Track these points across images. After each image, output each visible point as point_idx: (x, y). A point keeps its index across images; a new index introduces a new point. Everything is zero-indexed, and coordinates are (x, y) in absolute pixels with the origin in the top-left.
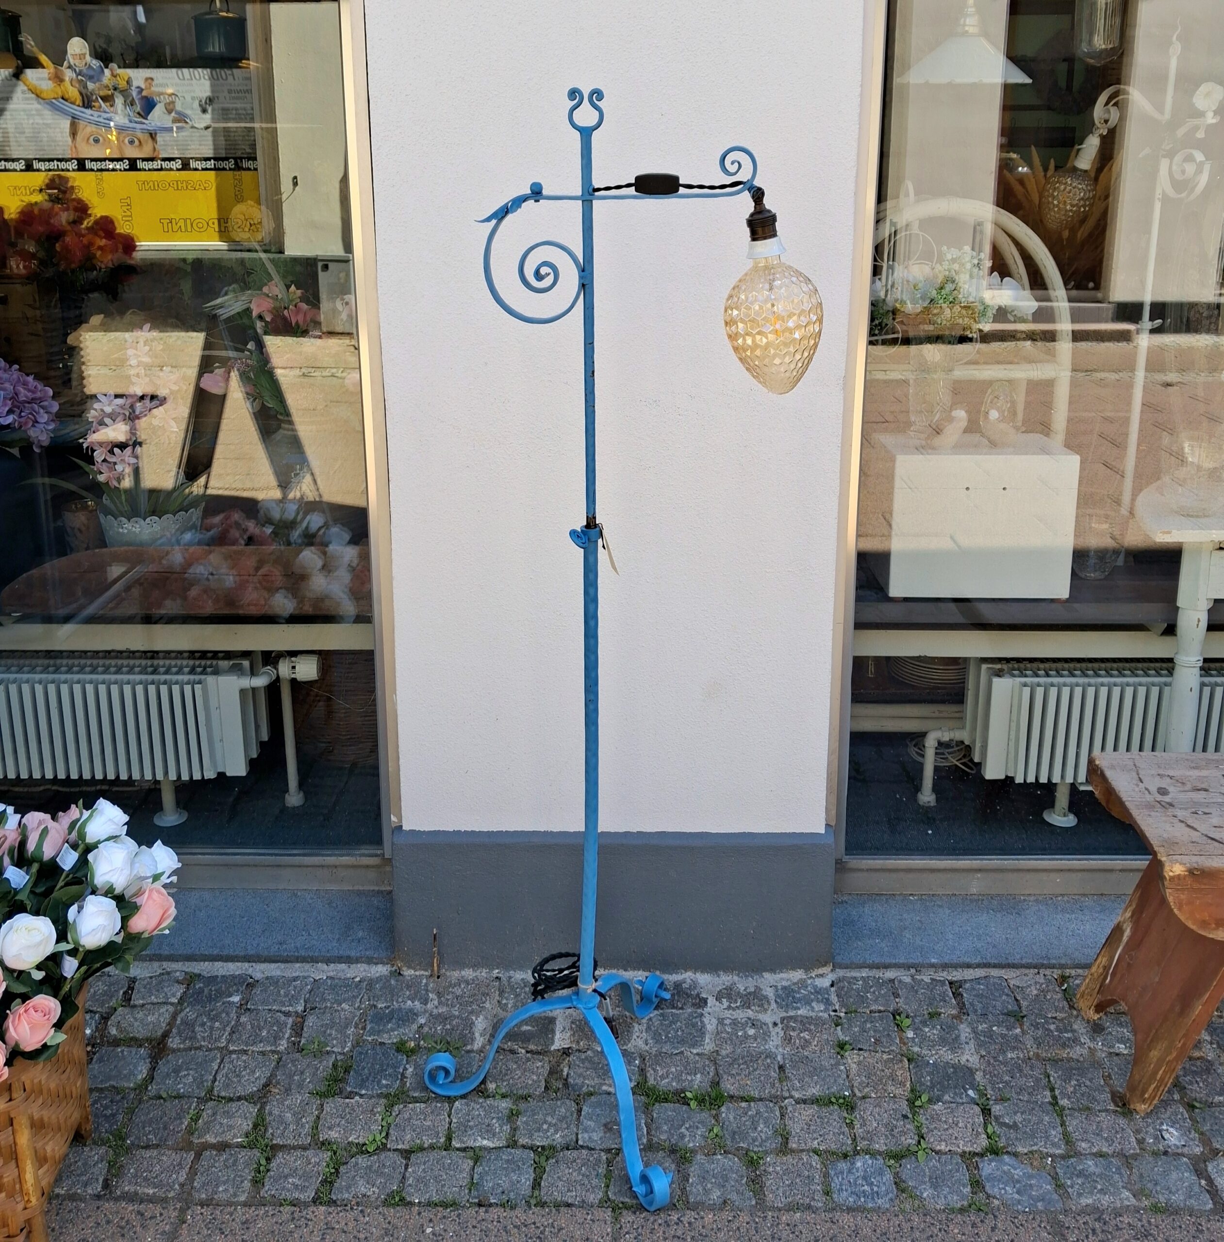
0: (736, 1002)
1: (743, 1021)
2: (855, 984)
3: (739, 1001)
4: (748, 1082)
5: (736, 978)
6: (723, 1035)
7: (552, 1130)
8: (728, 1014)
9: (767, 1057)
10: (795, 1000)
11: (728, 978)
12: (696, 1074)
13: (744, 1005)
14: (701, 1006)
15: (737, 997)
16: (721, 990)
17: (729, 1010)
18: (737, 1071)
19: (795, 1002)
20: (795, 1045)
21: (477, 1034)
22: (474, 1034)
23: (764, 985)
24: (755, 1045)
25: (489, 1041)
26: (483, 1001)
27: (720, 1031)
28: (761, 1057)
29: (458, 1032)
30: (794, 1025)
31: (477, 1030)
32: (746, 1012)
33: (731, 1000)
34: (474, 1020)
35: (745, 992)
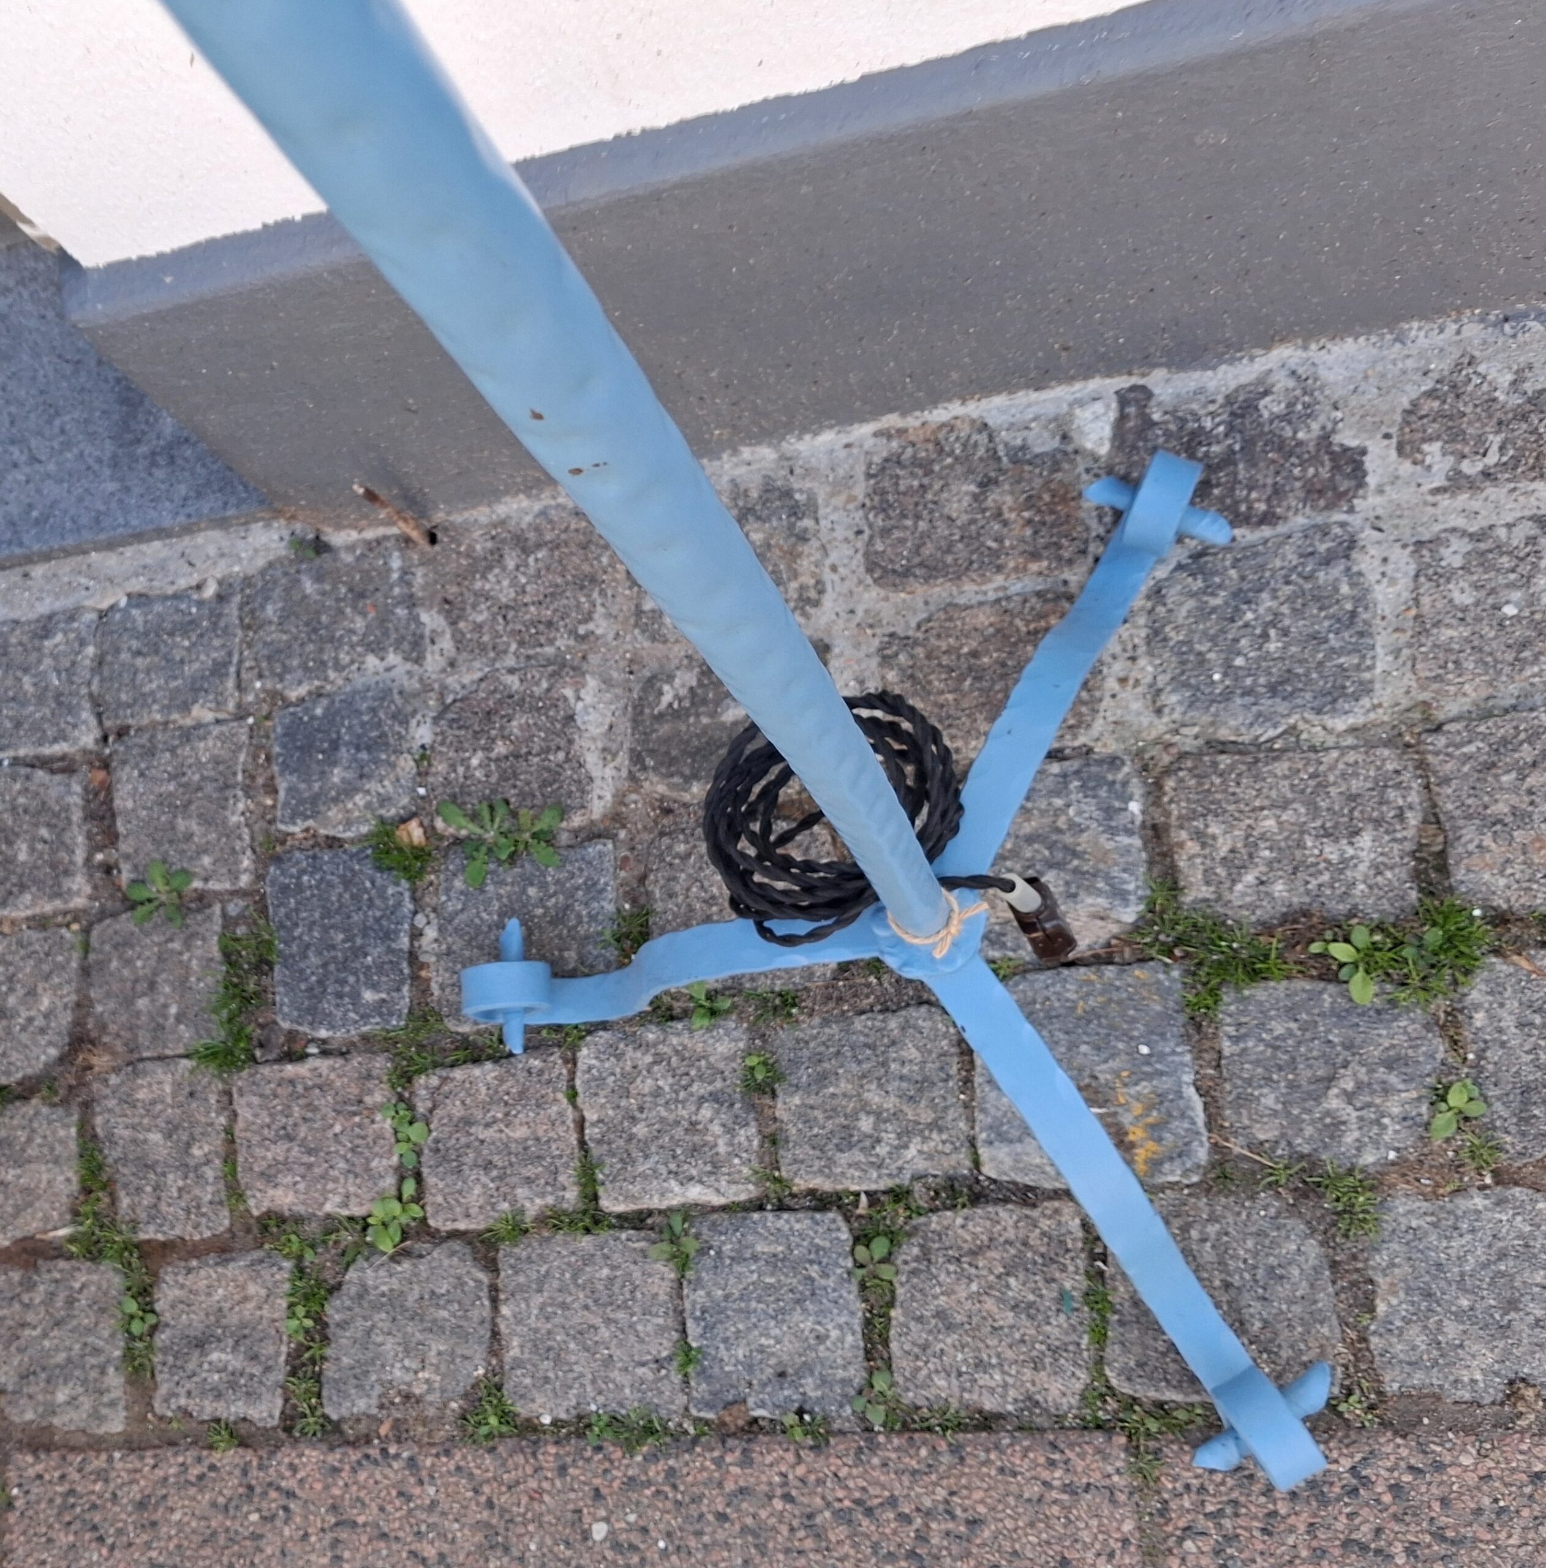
0: (1478, 449)
3: (1495, 440)
5: (1473, 331)
6: (1445, 634)
7: (890, 1137)
8: (1453, 511)
11: (1439, 340)
12: (1357, 833)
13: (1516, 461)
14: (1341, 496)
15: (1485, 425)
16: (1415, 404)
17: (1453, 495)
18: (1515, 800)
21: (590, 760)
22: (582, 765)
25: (633, 778)
26: (584, 610)
27: (1429, 613)
29: (534, 761)
31: (587, 744)
32: (1528, 494)
33: (1463, 447)
34: (571, 702)
35: (1516, 398)
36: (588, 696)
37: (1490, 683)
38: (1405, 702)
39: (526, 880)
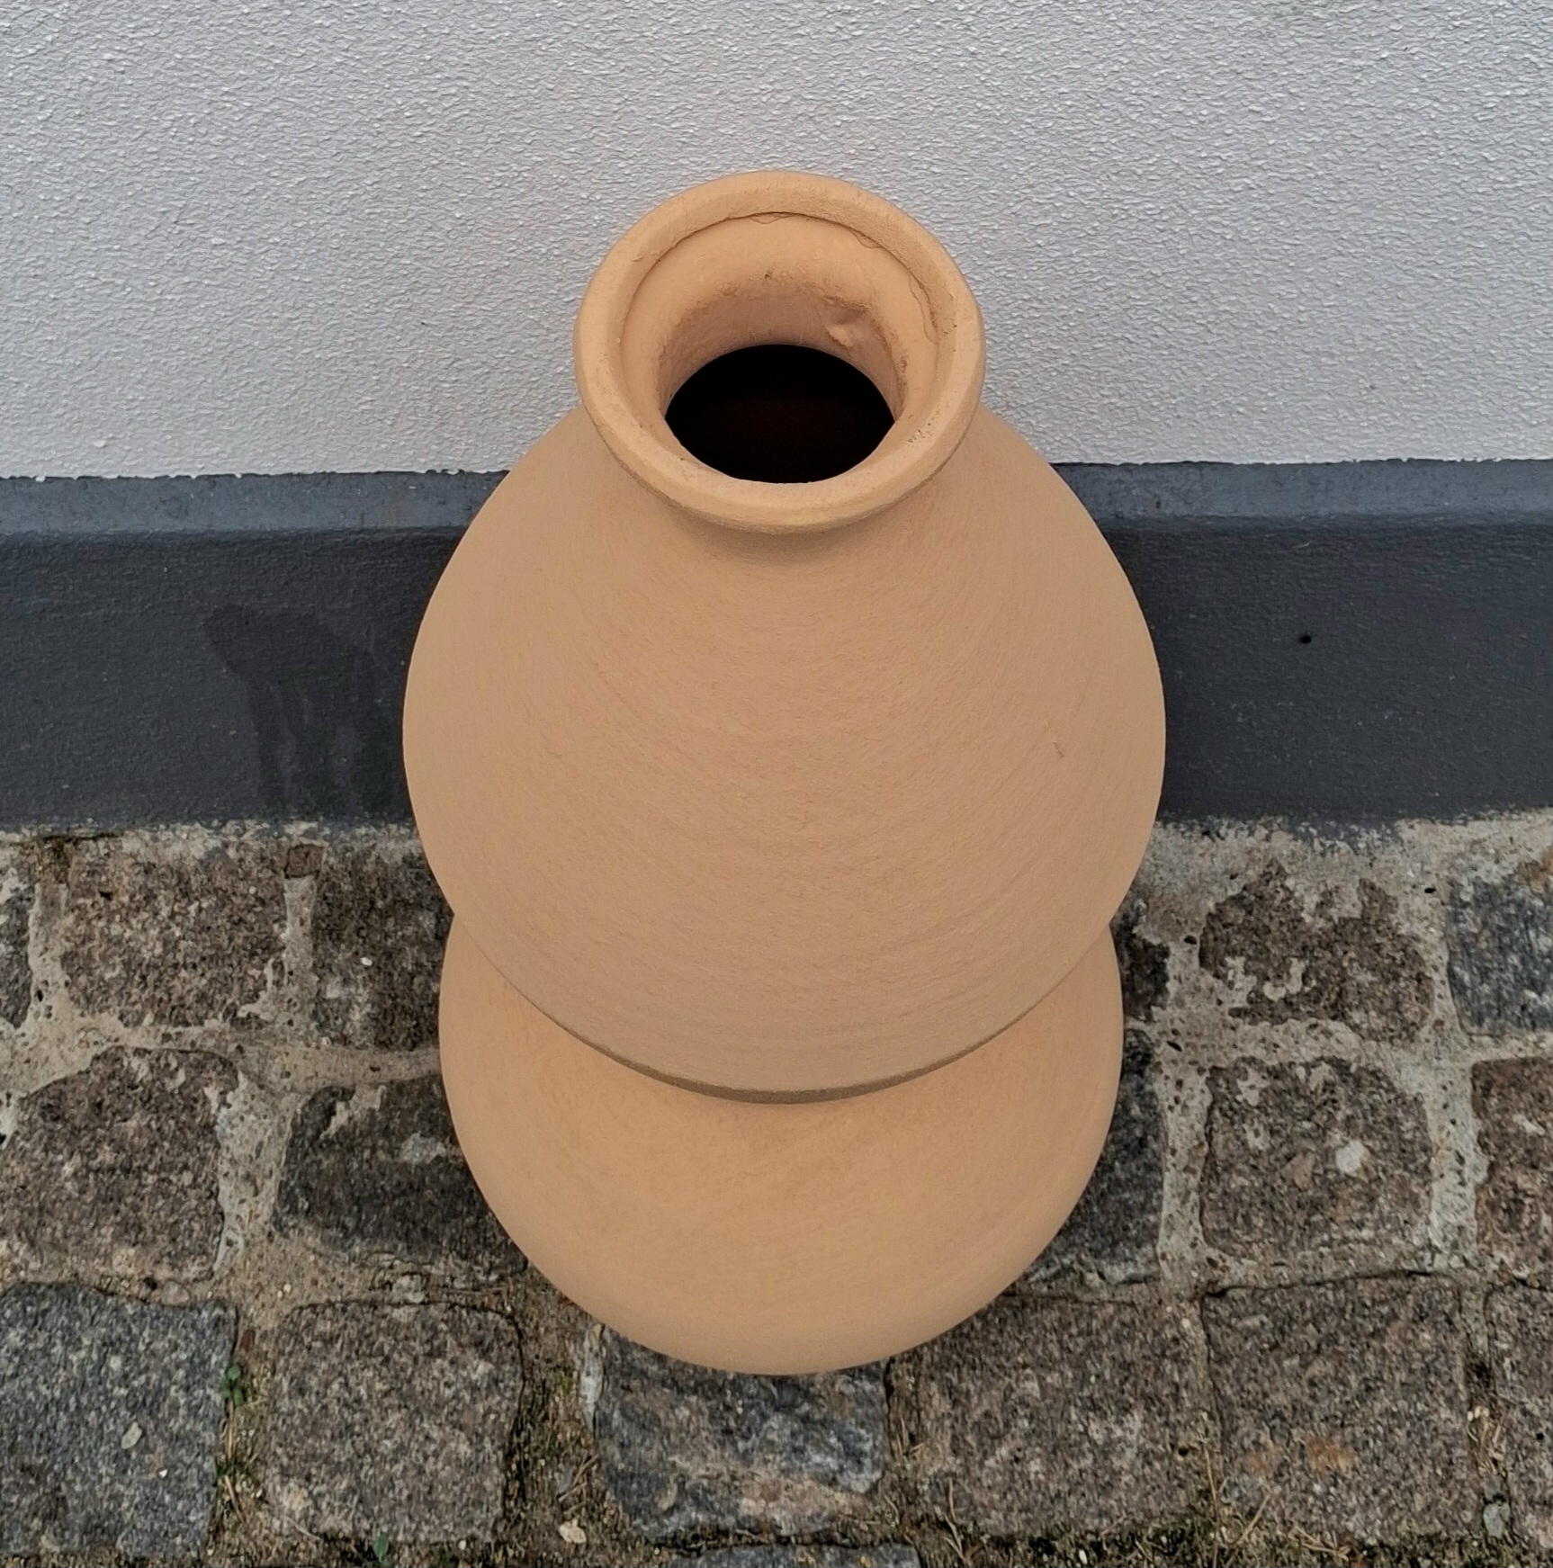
0: (1281, 973)
1: (1315, 1080)
3: (1297, 968)
4: (1343, 1463)
5: (1283, 844)
6: (1237, 1182)
8: (1252, 1039)
9: (1421, 1317)
10: (1532, 972)
11: (1250, 842)
12: (1127, 1409)
13: (1317, 993)
14: (1139, 999)
15: (1289, 947)
16: (1220, 909)
17: (1253, 1022)
18: (1295, 1390)
19: (1533, 985)
20: (1535, 1237)
21: (225, 1188)
22: (214, 1195)
23: (1401, 883)
24: (1366, 1234)
25: (278, 1223)
26: (250, 984)
27: (1221, 1154)
28: (1395, 1316)
29: (151, 1179)
30: (1531, 1128)
31: (224, 1167)
32: (1328, 1033)
33: (1266, 967)
34: (215, 1105)
35: (1321, 923)
36: (237, 1100)
37: (1278, 1247)
38: (1190, 1257)
39: (109, 1345)
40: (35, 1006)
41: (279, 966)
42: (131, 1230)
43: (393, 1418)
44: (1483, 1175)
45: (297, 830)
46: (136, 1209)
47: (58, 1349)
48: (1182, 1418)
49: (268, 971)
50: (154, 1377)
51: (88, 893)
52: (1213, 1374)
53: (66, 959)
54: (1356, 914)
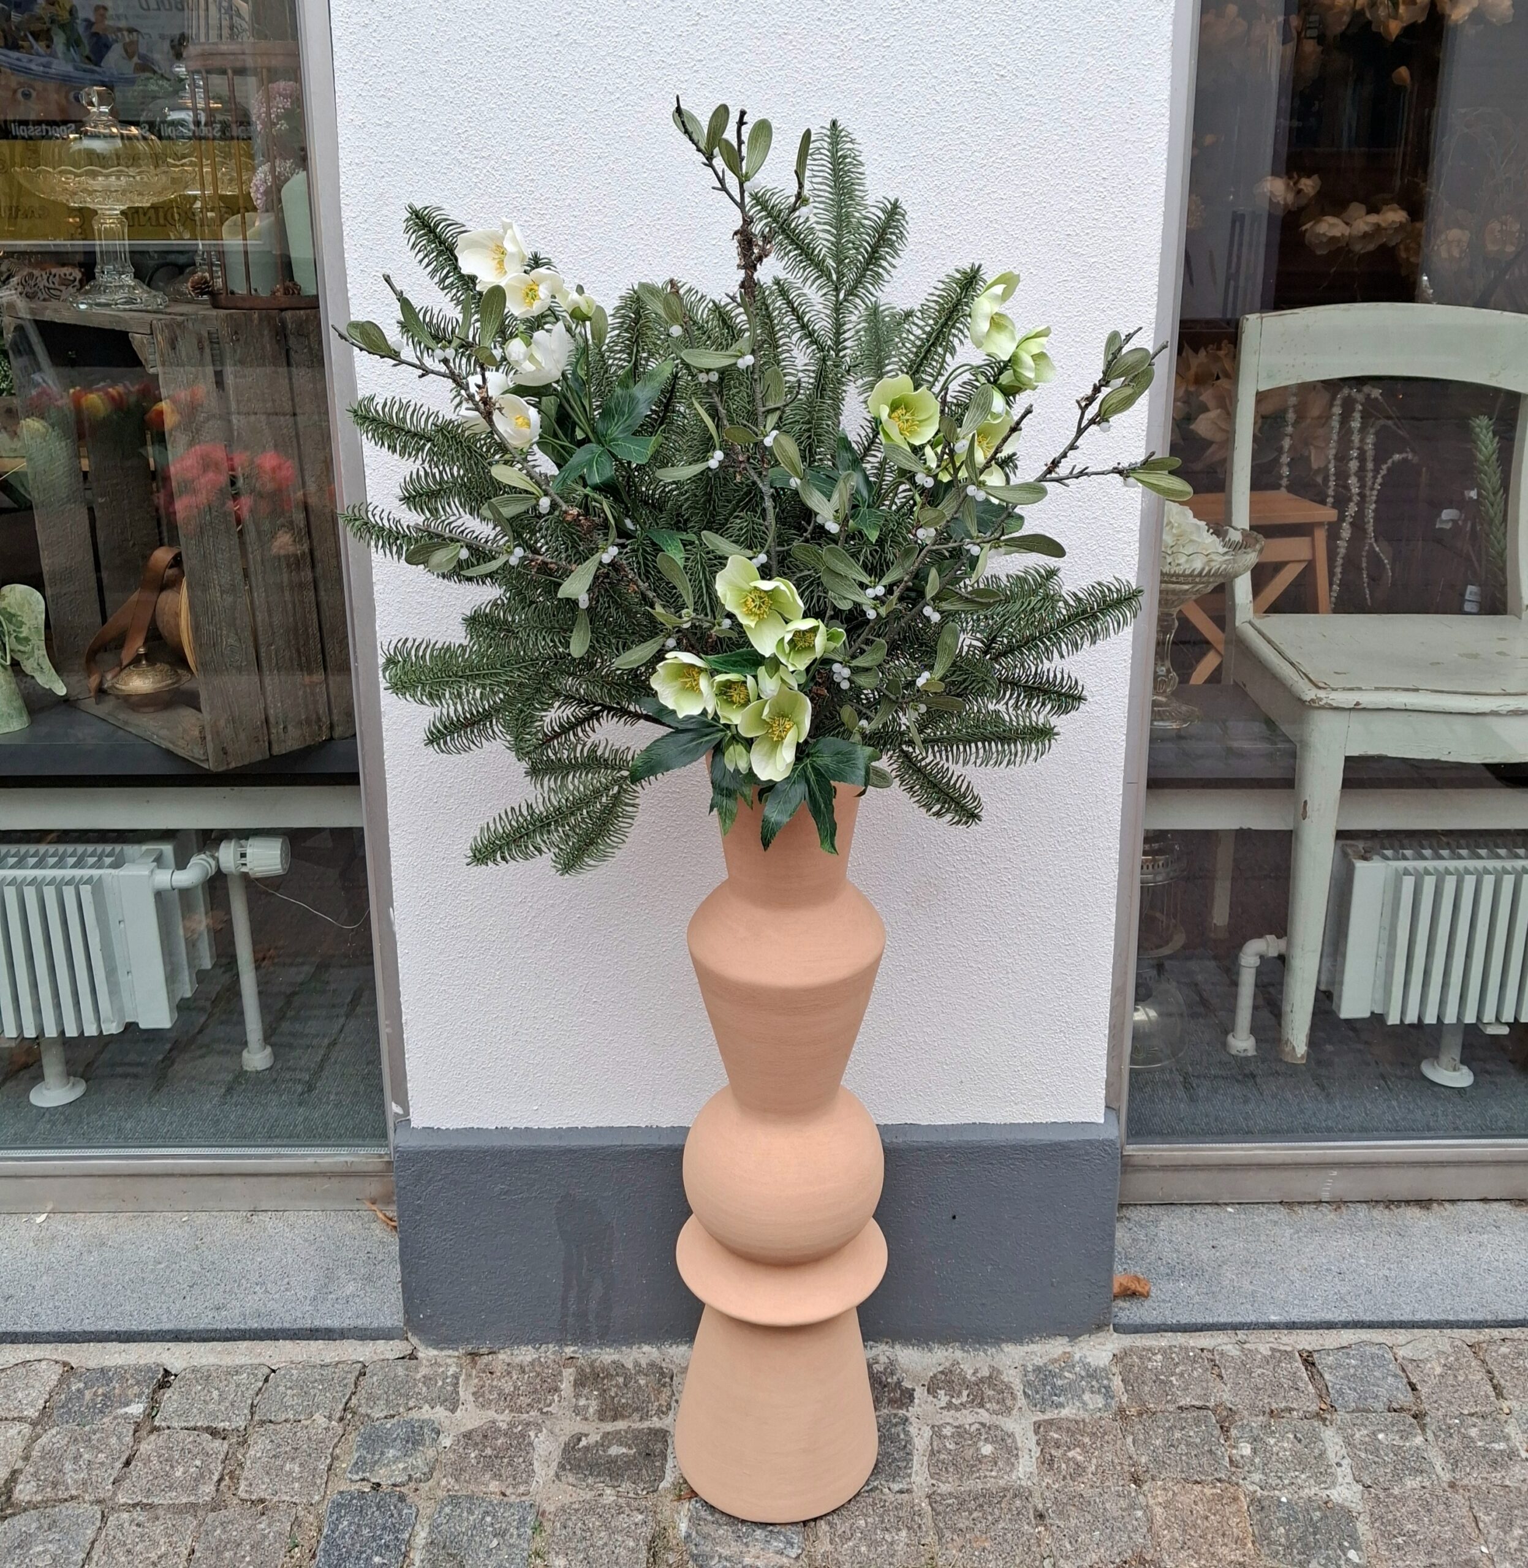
0: (960, 1394)
1: (973, 1428)
2: (1150, 1359)
3: (965, 1393)
4: (987, 1545)
5: (959, 1354)
6: (942, 1457)
8: (948, 1416)
9: (1016, 1496)
10: (1057, 1391)
11: (946, 1354)
12: (900, 1530)
13: (973, 1401)
14: (903, 1404)
15: (962, 1386)
16: (935, 1376)
17: (949, 1411)
18: (967, 1523)
19: (1056, 1395)
20: (1060, 1472)
21: (536, 1464)
22: (531, 1464)
23: (1004, 1365)
24: (994, 1474)
25: (557, 1476)
26: (548, 1401)
27: (936, 1448)
28: (1005, 1496)
29: (506, 1460)
30: (1056, 1436)
31: (536, 1456)
32: (977, 1413)
33: (952, 1392)
34: (533, 1437)
35: (974, 1378)
36: (542, 1437)
37: (960, 1479)
38: (924, 1484)
39: (487, 1513)
40: (461, 1406)
41: (560, 1396)
42: (497, 1476)
43: (602, 1534)
44: (1038, 1454)
45: (569, 1350)
46: (499, 1470)
47: (465, 1514)
48: (923, 1534)
49: (556, 1398)
50: (504, 1525)
51: (484, 1372)
52: (934, 1520)
53: (474, 1394)
54: (988, 1375)
